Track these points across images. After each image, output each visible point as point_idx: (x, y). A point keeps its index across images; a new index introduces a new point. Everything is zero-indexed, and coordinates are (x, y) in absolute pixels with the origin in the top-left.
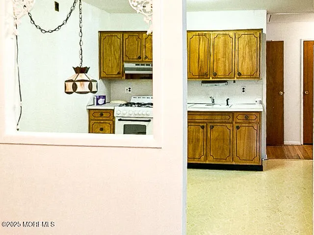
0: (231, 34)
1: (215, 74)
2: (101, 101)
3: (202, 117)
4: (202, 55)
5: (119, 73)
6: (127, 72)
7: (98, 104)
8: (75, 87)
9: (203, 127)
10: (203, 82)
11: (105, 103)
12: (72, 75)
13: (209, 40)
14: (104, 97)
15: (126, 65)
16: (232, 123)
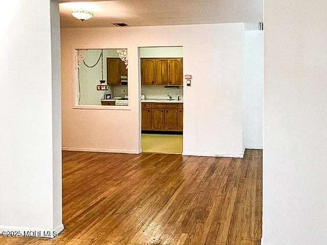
0: (179, 60)
1: (171, 83)
2: (108, 97)
3: (162, 106)
4: (163, 71)
5: (118, 81)
6: (122, 81)
7: (107, 99)
8: (101, 88)
9: (162, 111)
10: (166, 87)
11: (110, 98)
12: (99, 83)
13: (167, 63)
14: (110, 95)
15: (122, 77)
16: (178, 109)
